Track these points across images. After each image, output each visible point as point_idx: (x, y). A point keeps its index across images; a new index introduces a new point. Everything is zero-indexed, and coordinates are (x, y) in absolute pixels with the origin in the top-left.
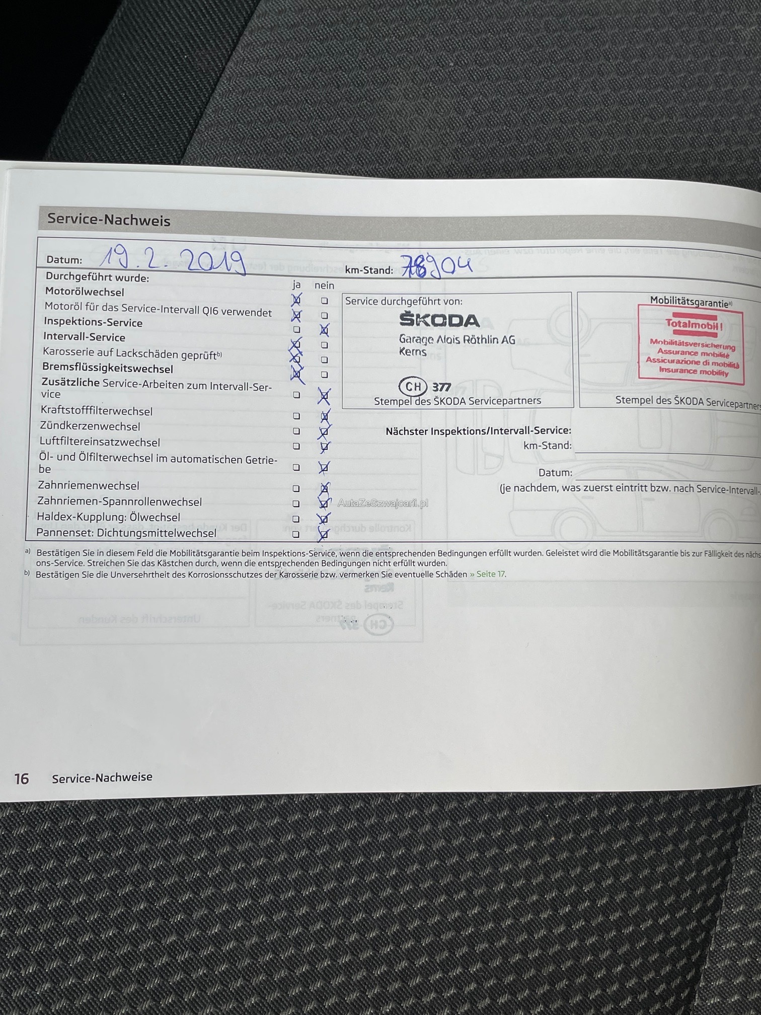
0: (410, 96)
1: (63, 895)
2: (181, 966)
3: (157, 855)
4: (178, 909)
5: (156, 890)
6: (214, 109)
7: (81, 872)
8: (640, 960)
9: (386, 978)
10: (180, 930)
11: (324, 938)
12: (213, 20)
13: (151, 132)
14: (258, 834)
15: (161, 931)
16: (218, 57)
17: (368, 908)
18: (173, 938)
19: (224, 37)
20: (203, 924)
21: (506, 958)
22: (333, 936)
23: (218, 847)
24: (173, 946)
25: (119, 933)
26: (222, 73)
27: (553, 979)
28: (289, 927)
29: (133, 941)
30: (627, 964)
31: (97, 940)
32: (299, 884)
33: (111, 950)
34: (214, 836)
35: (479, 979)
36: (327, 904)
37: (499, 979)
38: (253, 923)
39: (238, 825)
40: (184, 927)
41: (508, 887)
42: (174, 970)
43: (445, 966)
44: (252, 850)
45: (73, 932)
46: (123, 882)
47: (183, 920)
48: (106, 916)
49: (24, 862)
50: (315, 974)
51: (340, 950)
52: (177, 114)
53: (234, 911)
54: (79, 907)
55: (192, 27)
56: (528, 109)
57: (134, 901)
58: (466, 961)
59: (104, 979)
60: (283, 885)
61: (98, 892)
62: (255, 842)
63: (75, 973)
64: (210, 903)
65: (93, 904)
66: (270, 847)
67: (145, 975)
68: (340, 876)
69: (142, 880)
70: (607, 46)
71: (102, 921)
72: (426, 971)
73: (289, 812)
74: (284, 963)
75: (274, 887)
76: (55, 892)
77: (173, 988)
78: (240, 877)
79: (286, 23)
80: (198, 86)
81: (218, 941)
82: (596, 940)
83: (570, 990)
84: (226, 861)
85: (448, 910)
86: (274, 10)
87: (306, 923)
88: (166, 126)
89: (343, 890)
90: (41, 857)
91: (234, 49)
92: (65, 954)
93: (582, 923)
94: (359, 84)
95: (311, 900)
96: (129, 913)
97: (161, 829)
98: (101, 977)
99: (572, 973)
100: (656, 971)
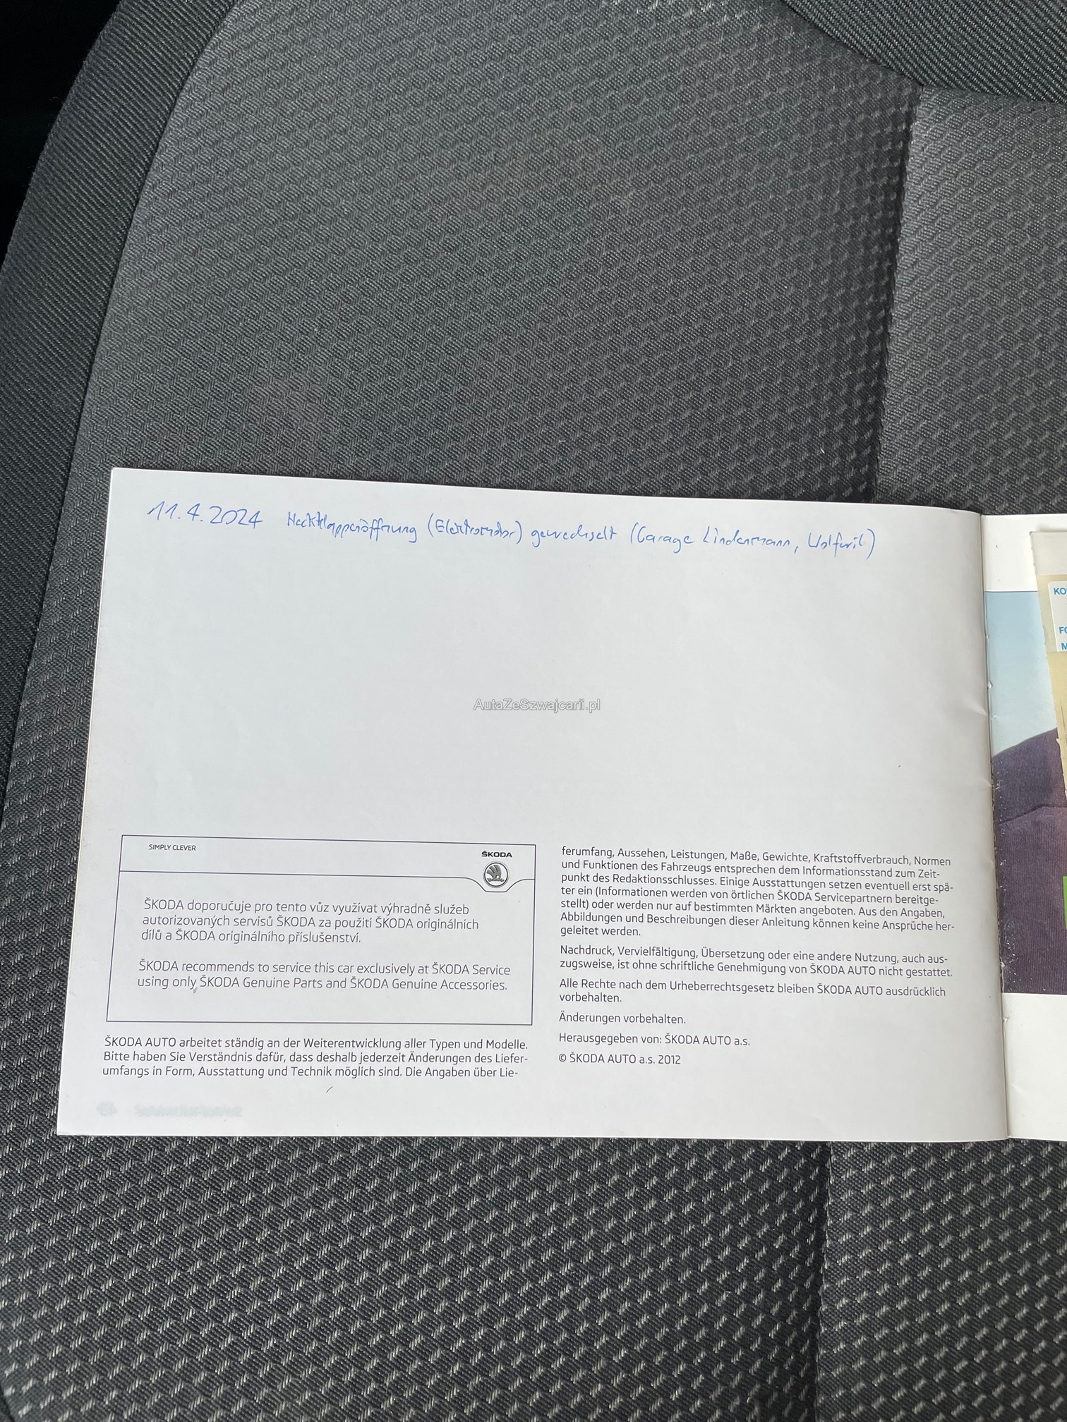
0: (281, 374)
1: (109, 1297)
2: (248, 1342)
3: (198, 1233)
4: (233, 1284)
5: (206, 1270)
6: (82, 447)
7: (123, 1270)
8: (749, 1216)
9: (472, 1304)
10: (239, 1304)
11: (395, 1276)
12: (61, 356)
13: (26, 489)
14: (300, 1185)
15: (220, 1311)
16: (75, 393)
17: (435, 1233)
18: (234, 1315)
19: (76, 370)
20: (263, 1293)
21: (597, 1251)
22: (404, 1273)
23: (261, 1210)
24: (237, 1324)
25: (176, 1323)
26: (82, 407)
27: (654, 1260)
28: (354, 1274)
29: (194, 1327)
30: (735, 1223)
31: (156, 1336)
32: (355, 1228)
33: (172, 1343)
34: (254, 1199)
35: (573, 1279)
36: (391, 1240)
37: (596, 1275)
38: (315, 1279)
39: (277, 1180)
40: (243, 1301)
41: (584, 1174)
42: (241, 1348)
43: (533, 1275)
44: (298, 1204)
45: (128, 1333)
46: (169, 1270)
47: (240, 1294)
48: (160, 1309)
49: (63, 1273)
50: (394, 1317)
51: (415, 1285)
52: (47, 462)
53: (292, 1271)
54: (129, 1306)
55: (42, 369)
56: (409, 351)
57: (185, 1287)
58: (554, 1265)
59: (170, 1374)
60: (339, 1232)
61: (145, 1286)
62: (299, 1195)
63: (140, 1374)
64: (265, 1270)
65: (143, 1300)
66: (316, 1196)
67: (213, 1360)
68: (398, 1208)
69: (188, 1263)
70: (477, 261)
71: (156, 1315)
72: (513, 1286)
73: (328, 1154)
74: (357, 1313)
75: (329, 1236)
76: (101, 1296)
77: (245, 1367)
78: (291, 1235)
79: (134, 338)
80: (61, 428)
81: (282, 1307)
82: (694, 1207)
83: (677, 1266)
84: (272, 1223)
85: (523, 1215)
86: (118, 328)
87: (373, 1266)
88: (39, 478)
89: (404, 1221)
90: (79, 1263)
91: (88, 379)
92: (125, 1356)
93: (674, 1192)
94: (224, 378)
95: (373, 1241)
96: (182, 1300)
97: (197, 1206)
98: (168, 1372)
99: (675, 1248)
100: (769, 1223)
